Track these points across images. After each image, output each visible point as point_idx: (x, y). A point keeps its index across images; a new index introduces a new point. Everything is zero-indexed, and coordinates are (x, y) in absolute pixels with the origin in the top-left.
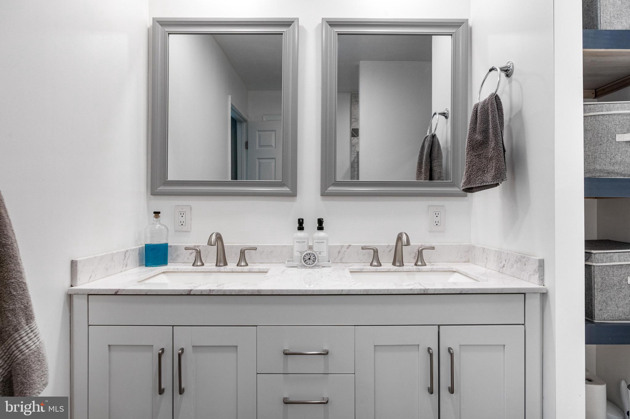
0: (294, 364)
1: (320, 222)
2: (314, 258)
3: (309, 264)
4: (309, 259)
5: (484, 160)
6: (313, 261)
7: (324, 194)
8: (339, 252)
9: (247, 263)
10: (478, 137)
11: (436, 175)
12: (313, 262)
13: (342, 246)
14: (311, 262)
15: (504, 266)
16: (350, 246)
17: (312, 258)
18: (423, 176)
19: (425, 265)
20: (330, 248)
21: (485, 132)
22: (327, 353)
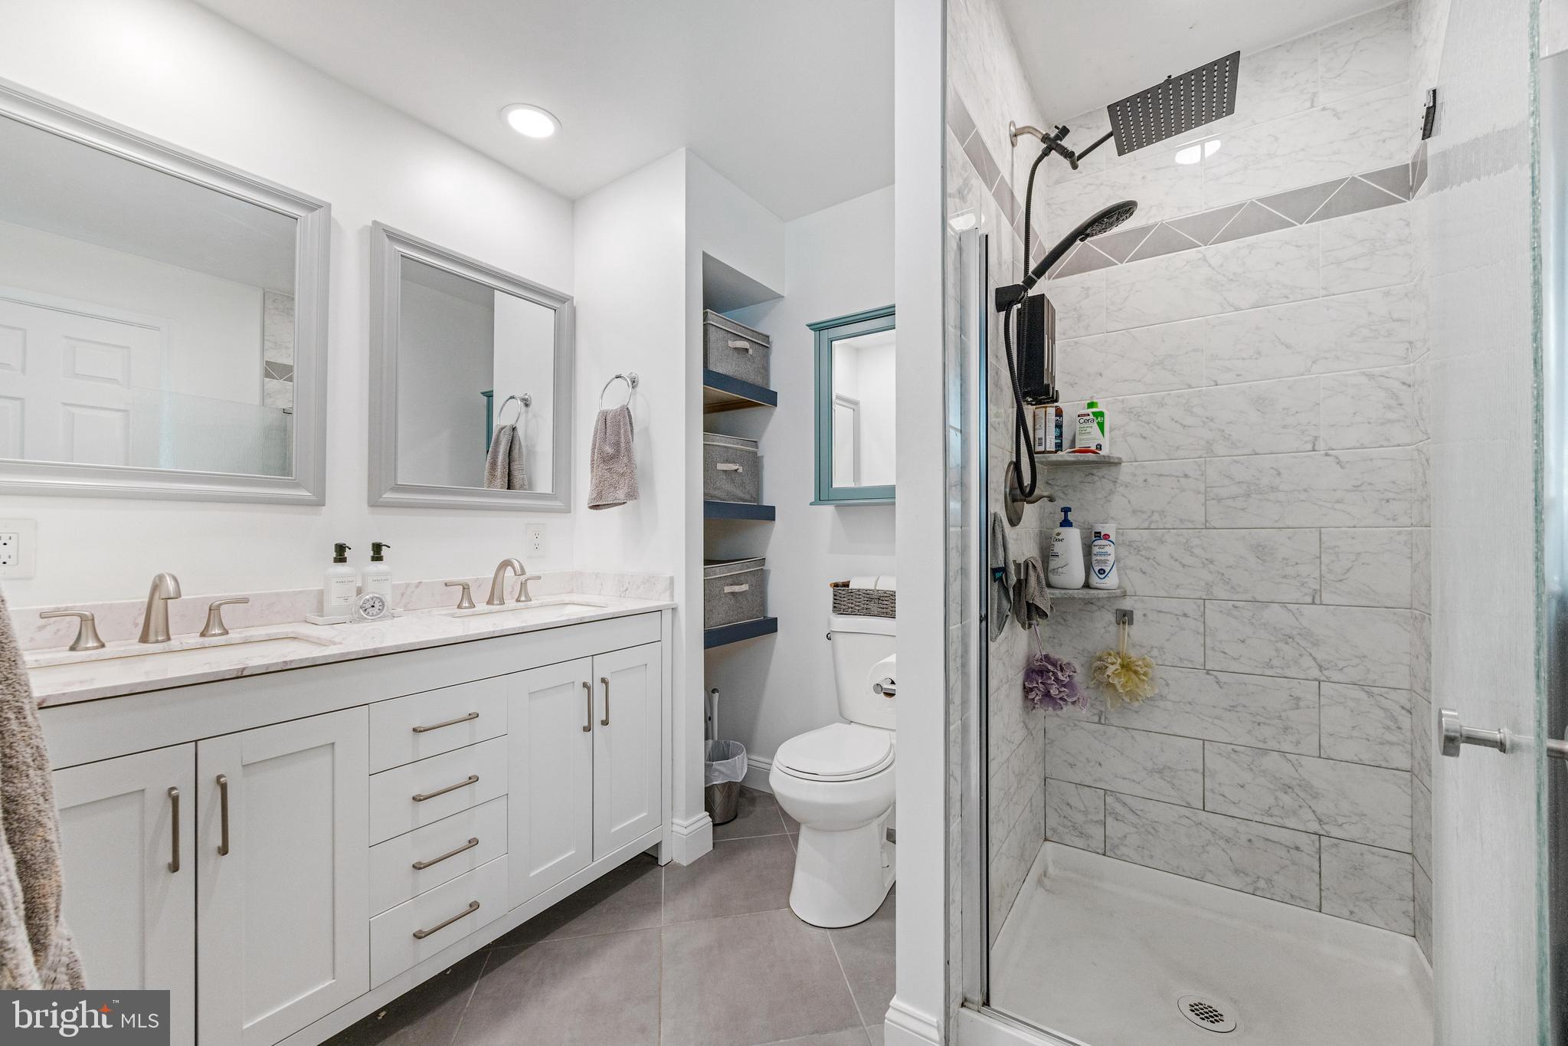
0: (429, 743)
1: (377, 548)
2: (380, 604)
3: (373, 615)
4: (373, 606)
5: (615, 476)
6: (379, 609)
7: (375, 503)
8: (403, 595)
9: (225, 629)
10: (609, 450)
11: (517, 482)
12: (378, 611)
13: (408, 585)
14: (375, 610)
15: (627, 589)
16: (420, 583)
17: (377, 605)
18: (498, 482)
19: (531, 600)
20: (394, 587)
21: (617, 444)
22: (478, 715)
